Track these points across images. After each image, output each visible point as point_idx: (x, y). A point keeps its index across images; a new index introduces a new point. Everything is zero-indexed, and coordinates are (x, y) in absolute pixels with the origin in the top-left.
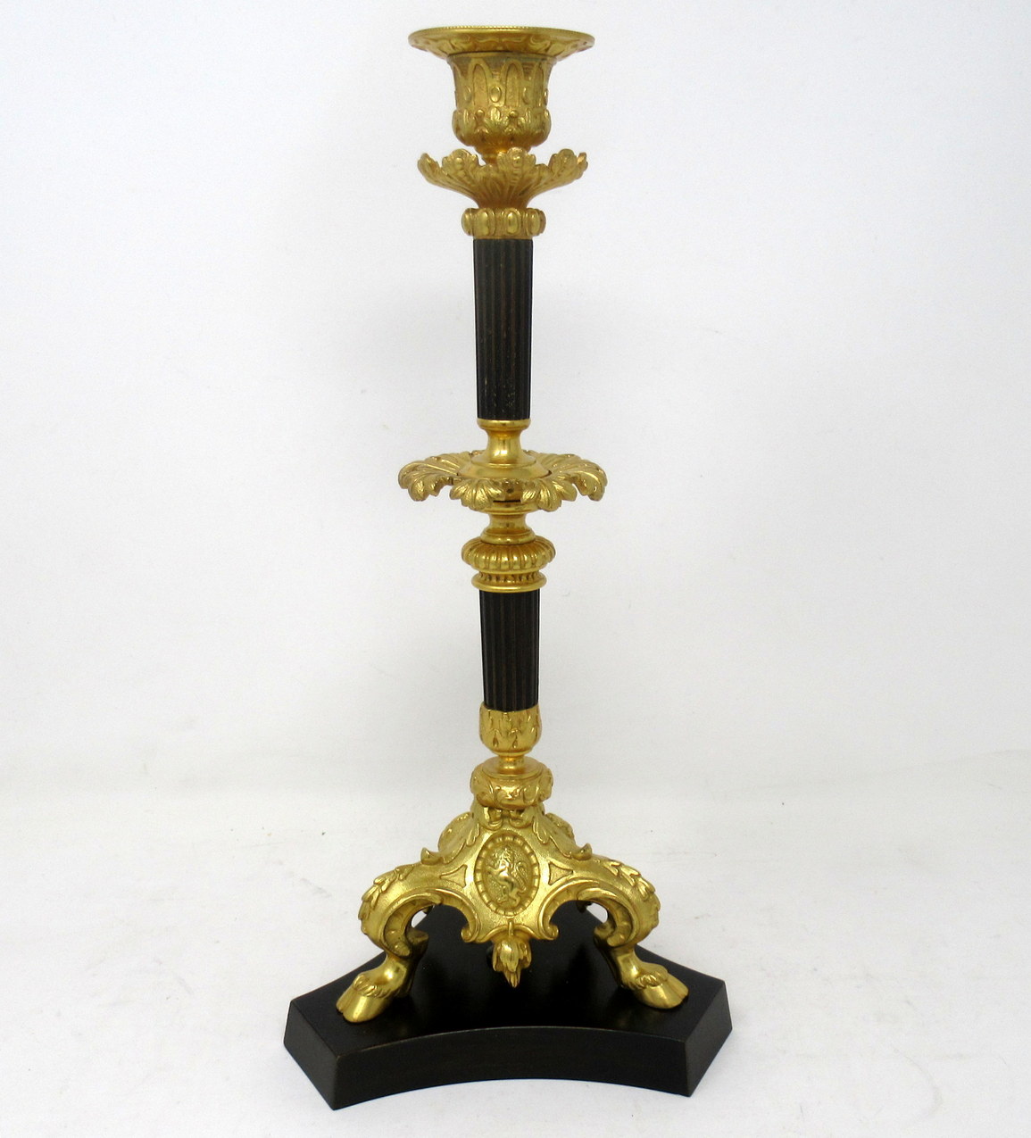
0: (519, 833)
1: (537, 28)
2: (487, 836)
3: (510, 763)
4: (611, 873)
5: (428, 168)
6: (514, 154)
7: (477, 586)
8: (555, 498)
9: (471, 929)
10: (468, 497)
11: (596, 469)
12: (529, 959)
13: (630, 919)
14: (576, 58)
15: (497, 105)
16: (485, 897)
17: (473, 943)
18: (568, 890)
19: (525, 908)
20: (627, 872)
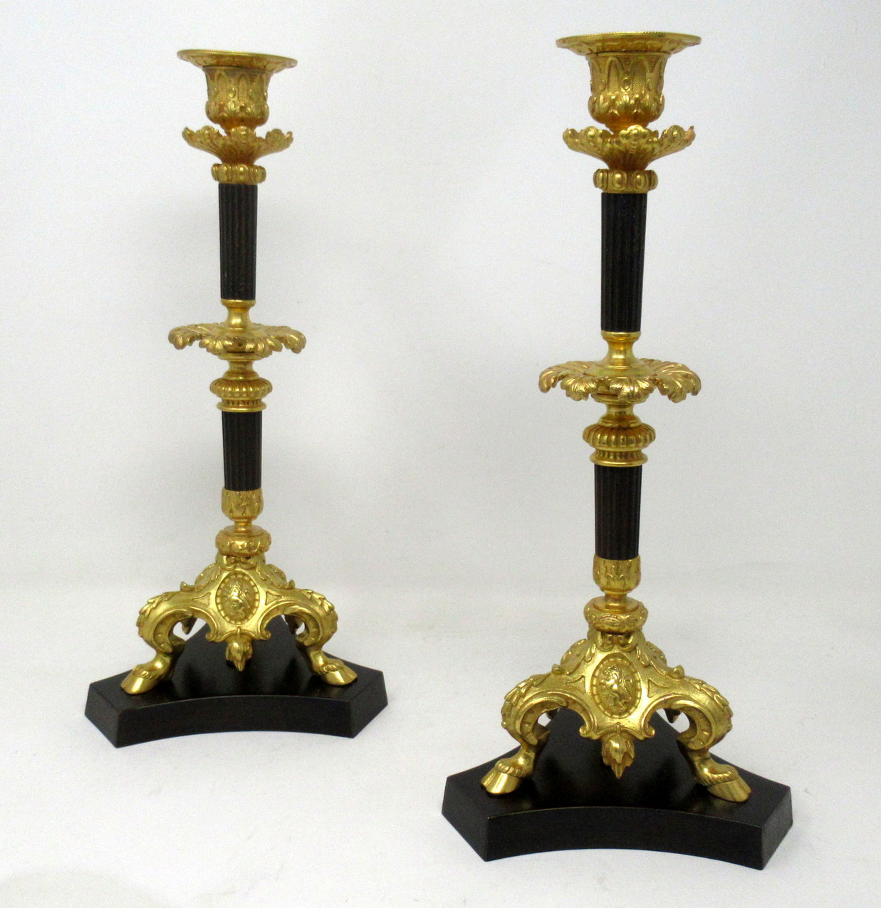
0: (247, 573)
1: (259, 55)
2: (225, 575)
3: (241, 526)
4: (307, 597)
5: (189, 136)
6: (242, 131)
7: (220, 408)
8: (267, 349)
9: (212, 632)
10: (210, 346)
11: (299, 334)
12: (251, 652)
13: (317, 626)
14: (286, 72)
15: (232, 99)
16: (222, 612)
17: (213, 642)
18: (277, 608)
19: (248, 620)
20: (316, 596)
